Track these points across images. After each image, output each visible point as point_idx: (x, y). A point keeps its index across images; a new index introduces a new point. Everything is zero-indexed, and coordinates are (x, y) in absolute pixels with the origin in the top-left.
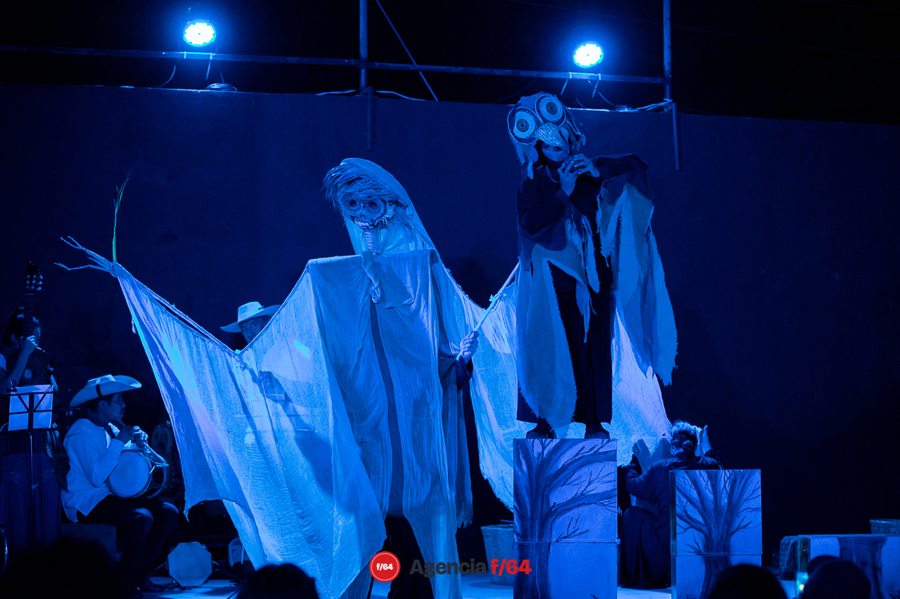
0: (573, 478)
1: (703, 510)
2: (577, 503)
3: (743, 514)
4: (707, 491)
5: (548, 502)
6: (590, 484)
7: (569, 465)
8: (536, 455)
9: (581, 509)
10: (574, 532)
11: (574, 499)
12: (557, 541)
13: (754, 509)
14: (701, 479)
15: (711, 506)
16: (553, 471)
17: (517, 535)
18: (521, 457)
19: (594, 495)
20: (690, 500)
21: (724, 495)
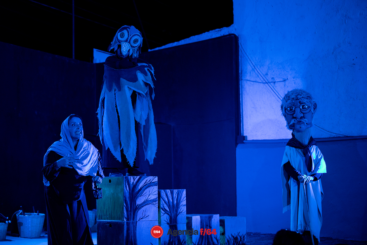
0: (144, 193)
1: (169, 206)
2: (145, 204)
3: (181, 207)
4: (170, 198)
5: (136, 204)
6: (149, 196)
7: (142, 187)
8: (131, 183)
9: (146, 206)
10: (144, 216)
11: (144, 202)
12: (139, 220)
13: (184, 205)
14: (168, 193)
15: (171, 204)
16: (137, 190)
17: (126, 218)
18: (127, 184)
19: (151, 200)
20: (165, 202)
21: (175, 200)
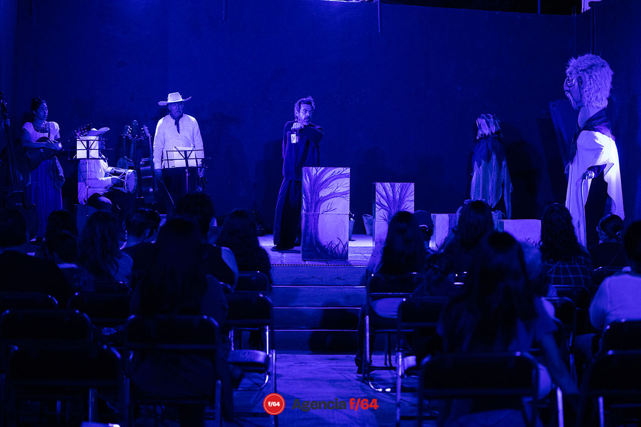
0: (330, 185)
1: (388, 201)
2: (331, 196)
3: (406, 203)
4: (390, 192)
5: (319, 196)
6: (337, 188)
7: (328, 179)
8: (313, 175)
9: (333, 199)
10: (330, 209)
12: (322, 213)
13: (411, 201)
14: (387, 187)
15: (391, 199)
16: (321, 182)
19: (339, 193)
20: (382, 196)
21: (398, 194)
